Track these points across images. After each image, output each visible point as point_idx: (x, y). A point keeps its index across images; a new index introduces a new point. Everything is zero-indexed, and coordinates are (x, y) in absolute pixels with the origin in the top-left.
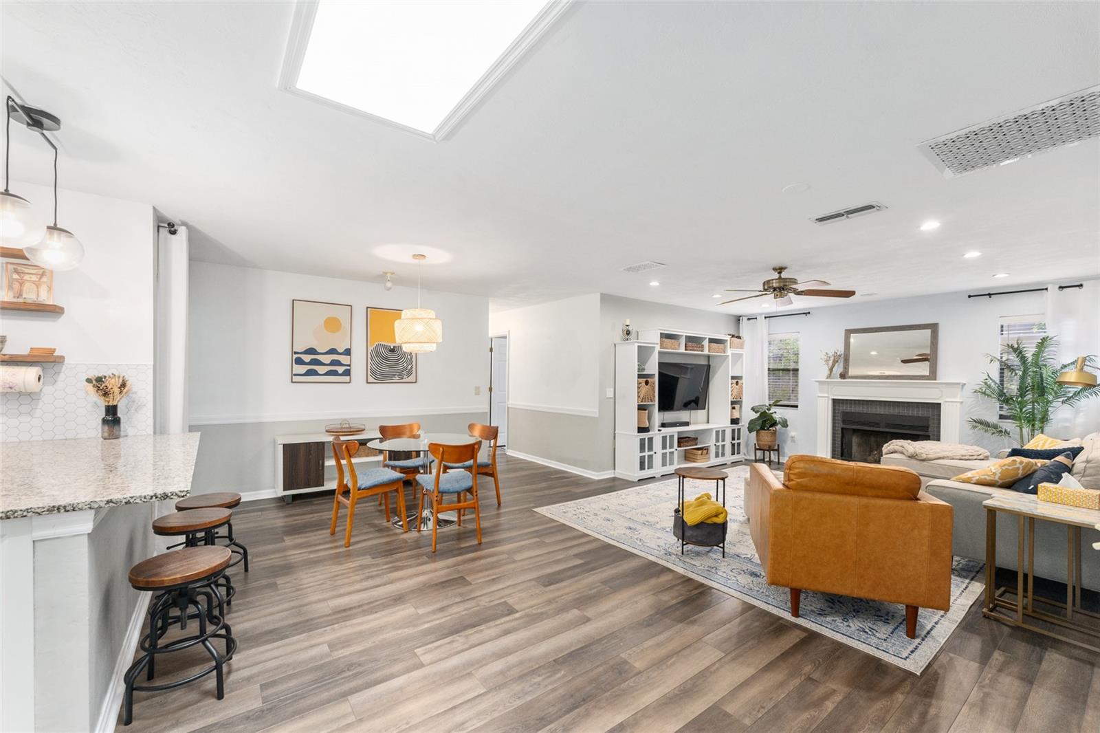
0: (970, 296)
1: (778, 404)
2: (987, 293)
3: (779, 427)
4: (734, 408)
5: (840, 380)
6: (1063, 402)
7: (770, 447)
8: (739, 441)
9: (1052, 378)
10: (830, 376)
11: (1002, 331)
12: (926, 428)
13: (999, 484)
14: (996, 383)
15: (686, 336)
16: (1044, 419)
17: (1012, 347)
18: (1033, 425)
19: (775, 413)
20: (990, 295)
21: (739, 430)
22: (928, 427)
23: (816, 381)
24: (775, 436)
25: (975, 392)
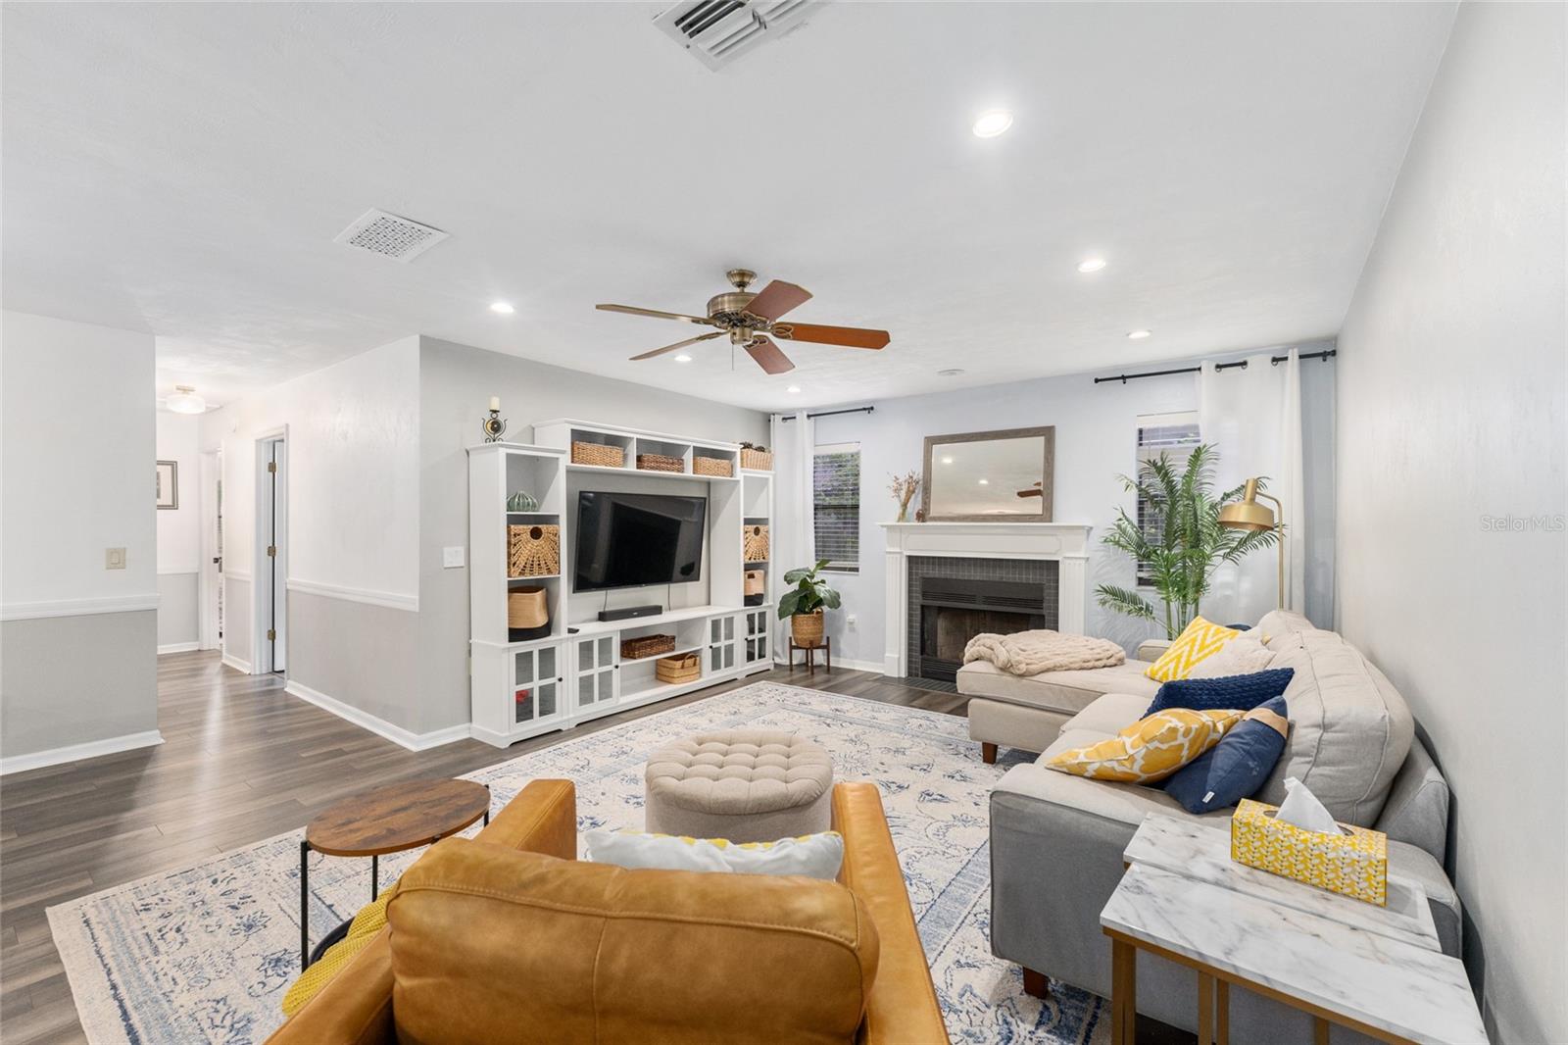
0: (1097, 381)
1: (827, 565)
2: (1120, 376)
3: (825, 608)
4: (751, 576)
5: (917, 524)
6: (1225, 557)
7: (811, 643)
8: (762, 635)
9: (1211, 515)
10: (902, 517)
11: (1141, 439)
12: (1038, 603)
13: (1140, 780)
14: (1133, 526)
15: (637, 439)
16: (1199, 586)
17: (1154, 464)
18: (1184, 596)
19: (823, 582)
20: (1124, 378)
21: (762, 615)
22: (1042, 601)
23: (882, 526)
24: (822, 624)
25: (1105, 541)
